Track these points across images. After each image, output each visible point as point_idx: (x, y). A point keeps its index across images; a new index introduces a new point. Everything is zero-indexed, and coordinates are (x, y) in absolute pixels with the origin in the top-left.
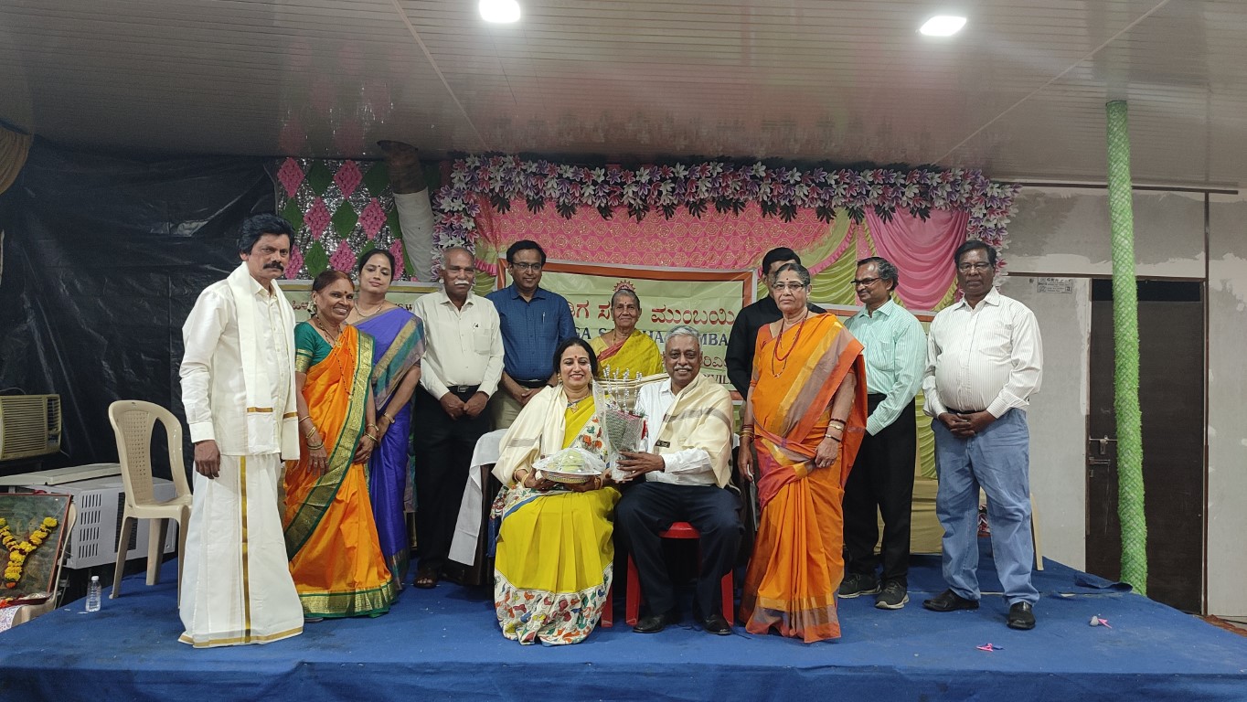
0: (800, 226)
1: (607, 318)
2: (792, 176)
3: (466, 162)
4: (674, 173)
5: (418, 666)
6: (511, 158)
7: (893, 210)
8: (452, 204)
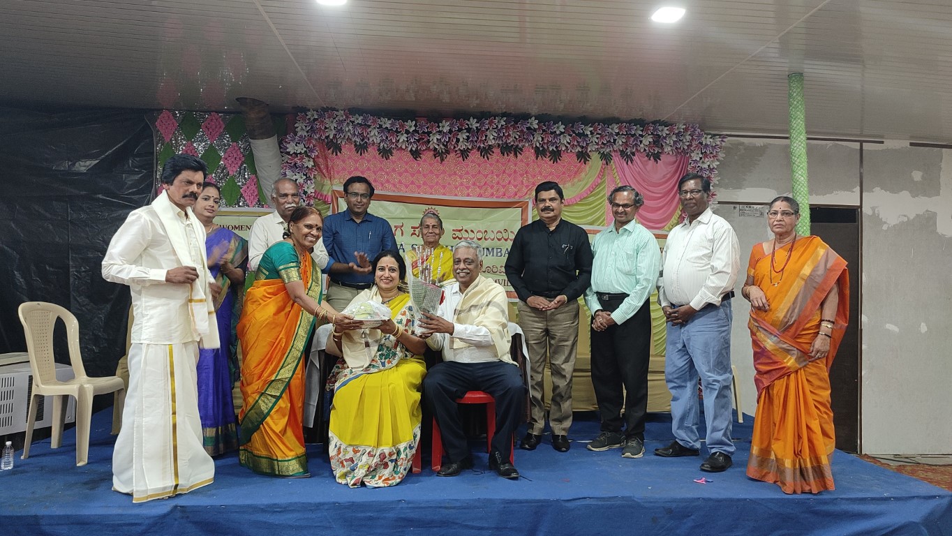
0: (564, 166)
1: (418, 236)
2: (558, 128)
3: (307, 115)
4: (468, 125)
5: (268, 506)
6: (342, 112)
7: (634, 155)
8: (296, 148)
